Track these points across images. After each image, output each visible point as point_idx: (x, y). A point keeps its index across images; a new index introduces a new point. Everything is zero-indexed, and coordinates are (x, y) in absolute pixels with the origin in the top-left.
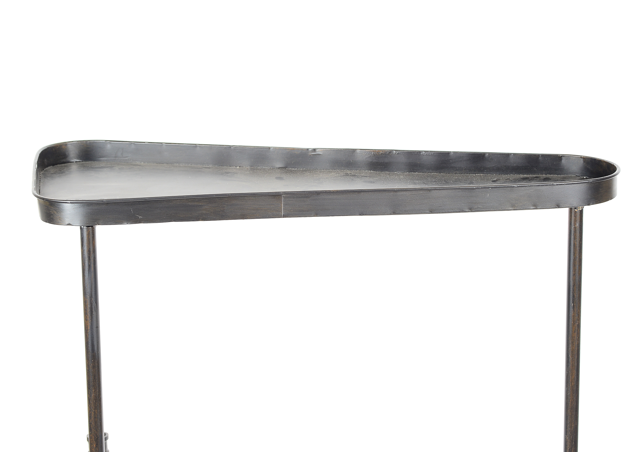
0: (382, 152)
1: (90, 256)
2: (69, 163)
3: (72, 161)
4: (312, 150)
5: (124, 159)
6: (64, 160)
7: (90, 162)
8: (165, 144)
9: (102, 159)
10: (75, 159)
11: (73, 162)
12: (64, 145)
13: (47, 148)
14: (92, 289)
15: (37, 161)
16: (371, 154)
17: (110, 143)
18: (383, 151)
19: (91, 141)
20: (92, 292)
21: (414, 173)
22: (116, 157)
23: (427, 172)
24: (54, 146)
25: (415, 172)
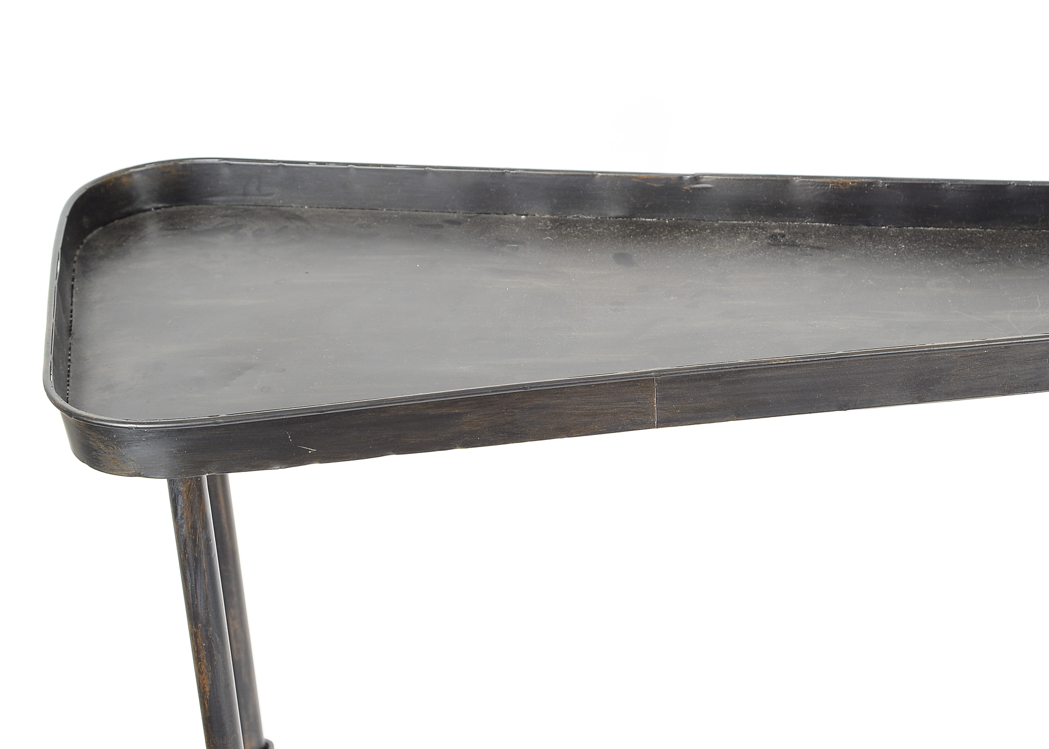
0: (852, 183)
1: (196, 538)
2: (142, 215)
3: (148, 207)
4: (690, 179)
5: (263, 198)
6: (129, 209)
7: (188, 207)
8: (354, 166)
9: (214, 199)
10: (154, 202)
11: (149, 210)
12: (125, 175)
13: (85, 190)
14: (207, 609)
15: (60, 246)
16: (827, 188)
17: (230, 164)
18: (855, 180)
19: (187, 162)
20: (208, 615)
21: (926, 228)
22: (245, 195)
23: (956, 227)
24: (103, 183)
25: (928, 227)
